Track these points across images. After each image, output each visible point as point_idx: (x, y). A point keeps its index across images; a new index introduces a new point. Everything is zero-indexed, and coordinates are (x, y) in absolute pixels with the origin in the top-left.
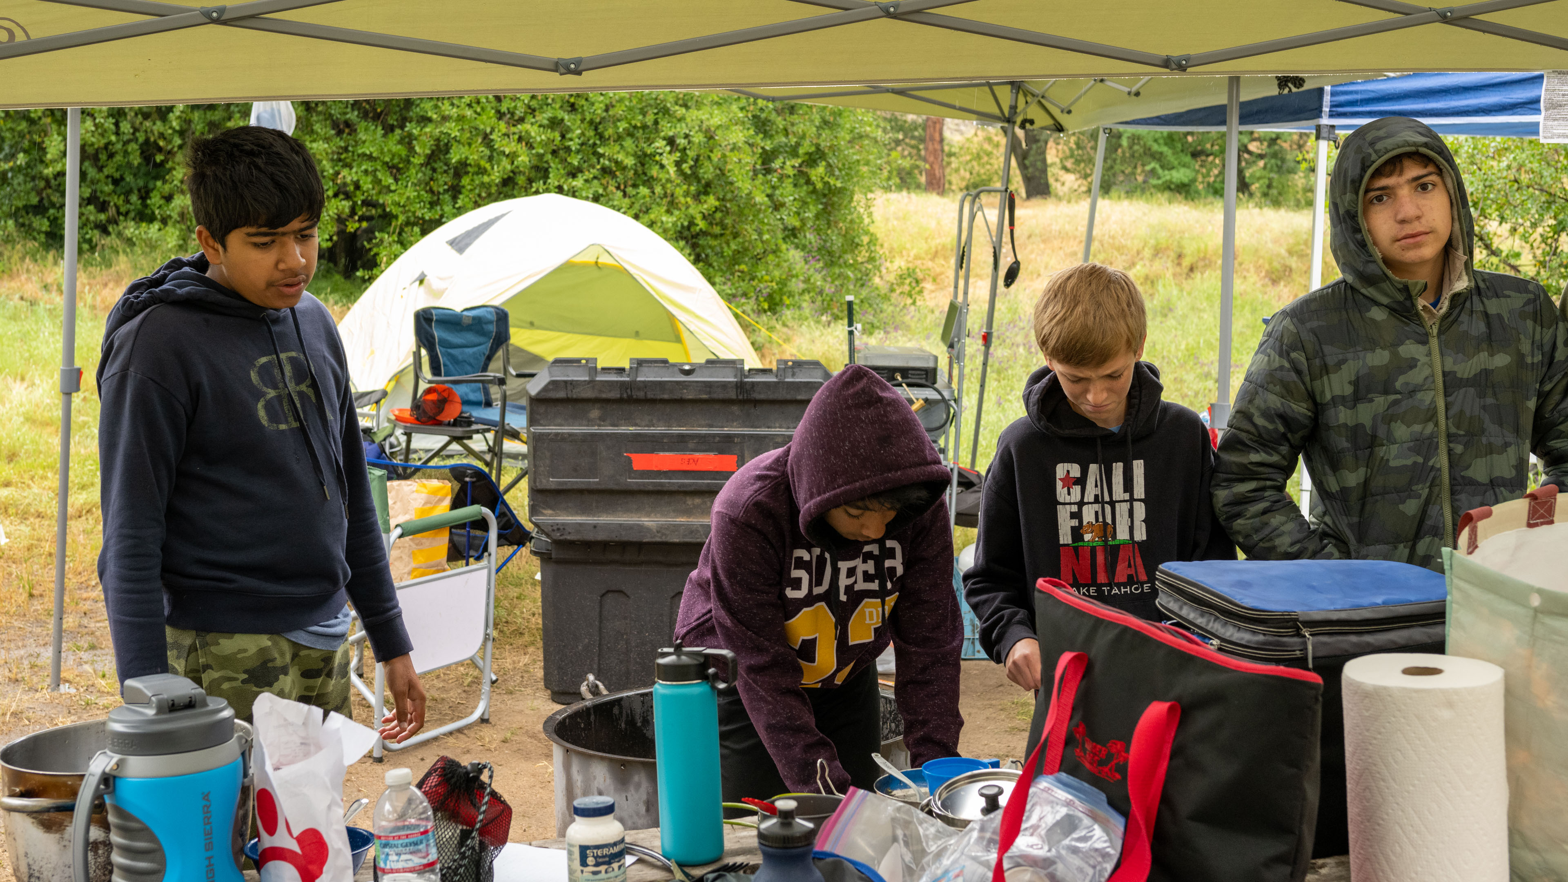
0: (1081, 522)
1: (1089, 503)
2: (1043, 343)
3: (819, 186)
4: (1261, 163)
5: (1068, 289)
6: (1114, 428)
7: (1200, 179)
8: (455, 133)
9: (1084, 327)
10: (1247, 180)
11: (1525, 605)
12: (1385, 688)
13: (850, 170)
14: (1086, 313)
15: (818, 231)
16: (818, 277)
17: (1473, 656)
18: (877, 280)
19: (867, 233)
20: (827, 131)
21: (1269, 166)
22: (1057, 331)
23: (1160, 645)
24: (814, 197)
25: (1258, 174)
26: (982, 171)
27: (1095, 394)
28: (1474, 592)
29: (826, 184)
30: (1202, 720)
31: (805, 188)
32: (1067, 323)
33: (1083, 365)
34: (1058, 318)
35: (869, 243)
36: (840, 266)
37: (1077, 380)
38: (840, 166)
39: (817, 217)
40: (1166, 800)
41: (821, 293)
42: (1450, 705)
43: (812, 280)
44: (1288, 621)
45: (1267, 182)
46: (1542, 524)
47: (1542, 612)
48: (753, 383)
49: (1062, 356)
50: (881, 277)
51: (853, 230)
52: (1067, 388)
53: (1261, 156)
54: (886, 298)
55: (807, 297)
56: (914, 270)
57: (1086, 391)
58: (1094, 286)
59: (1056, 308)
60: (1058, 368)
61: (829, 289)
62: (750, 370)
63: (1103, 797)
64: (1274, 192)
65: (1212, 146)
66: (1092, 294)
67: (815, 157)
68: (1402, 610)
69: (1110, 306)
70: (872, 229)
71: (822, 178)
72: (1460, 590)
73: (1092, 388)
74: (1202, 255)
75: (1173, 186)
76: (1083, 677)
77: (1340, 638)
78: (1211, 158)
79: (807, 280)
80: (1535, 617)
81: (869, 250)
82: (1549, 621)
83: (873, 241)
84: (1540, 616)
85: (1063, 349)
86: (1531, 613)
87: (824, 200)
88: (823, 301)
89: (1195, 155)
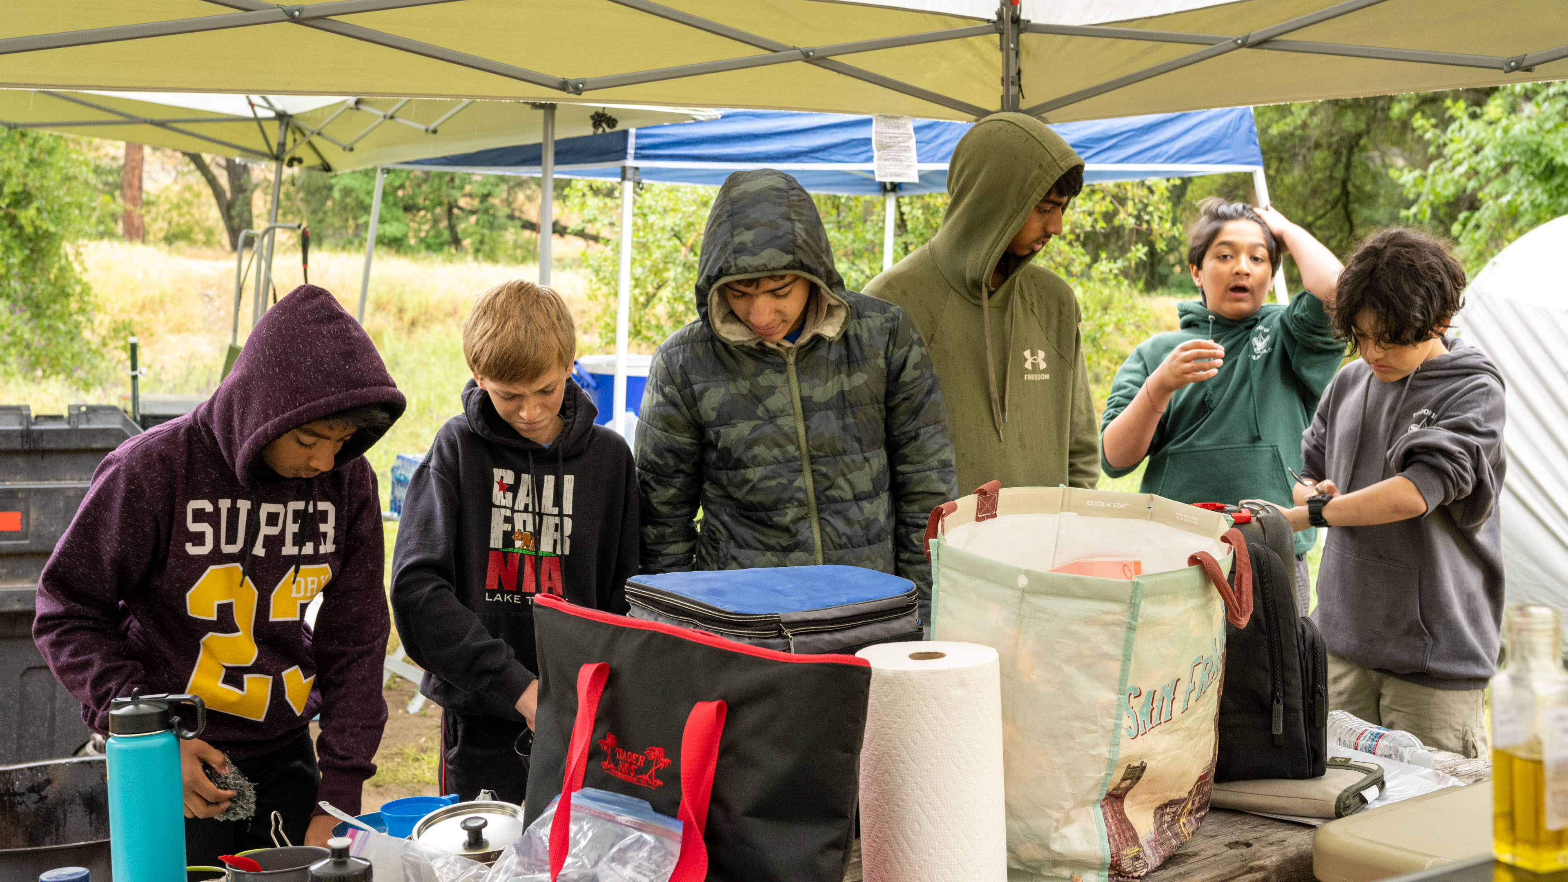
0: (513, 527)
1: (518, 511)
2: (474, 362)
3: (29, 230)
4: (473, 219)
5: (498, 305)
6: (546, 445)
7: (411, 234)
9: (516, 341)
10: (460, 235)
11: (1012, 587)
12: (904, 673)
13: (58, 215)
14: (517, 328)
15: (24, 279)
16: (26, 329)
17: (962, 640)
18: (86, 334)
19: (78, 281)
20: (35, 170)
21: (481, 222)
22: (488, 347)
23: (696, 646)
24: (18, 241)
25: (470, 230)
26: (182, 221)
27: (529, 410)
28: (961, 578)
29: (36, 228)
30: (751, 716)
31: (9, 231)
32: (498, 338)
33: (517, 380)
34: (489, 334)
35: (81, 295)
36: (50, 317)
37: (511, 397)
38: (49, 208)
39: (23, 263)
40: (716, 799)
41: (28, 347)
42: (963, 684)
43: (19, 333)
44: (771, 623)
45: (478, 237)
46: (988, 517)
47: (1029, 593)
48: (42, 432)
49: (494, 373)
50: (93, 331)
51: (64, 278)
52: (500, 406)
53: (473, 212)
54: (98, 353)
55: (13, 351)
56: (130, 324)
57: (520, 408)
58: (523, 301)
59: (487, 325)
60: (490, 386)
61: (38, 341)
62: (37, 417)
63: (647, 805)
64: (486, 248)
65: (425, 200)
66: (522, 309)
67: (22, 198)
68: (865, 607)
69: (542, 321)
70: (85, 278)
71: (33, 222)
72: (946, 577)
73: (526, 405)
74: (423, 309)
75: (386, 241)
76: (606, 688)
77: (816, 637)
78: (422, 213)
79: (13, 333)
80: (1023, 596)
81: (81, 300)
82: (1036, 600)
83: (86, 289)
84: (1026, 595)
85: (495, 365)
86: (1019, 594)
87: (30, 245)
88: (30, 356)
89: (407, 209)
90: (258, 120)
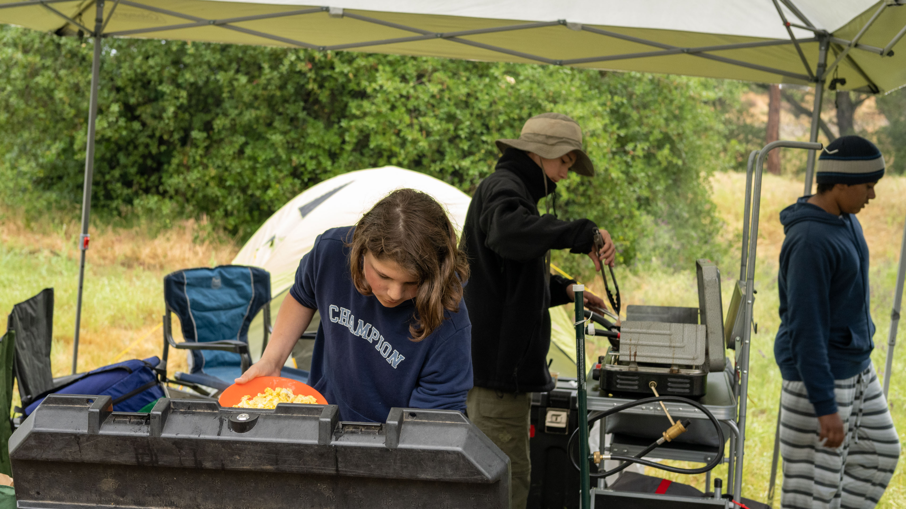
3: (665, 164)
8: (373, 125)
13: (694, 153)
15: (668, 201)
16: (666, 236)
19: (708, 202)
20: (674, 122)
24: (665, 174)
29: (672, 163)
31: (654, 166)
35: (710, 210)
36: (686, 228)
38: (685, 150)
39: (668, 189)
41: (668, 249)
50: (722, 236)
51: (697, 199)
61: (675, 246)
67: (663, 142)
70: (712, 199)
71: (666, 158)
81: (710, 215)
83: (713, 208)
87: (673, 177)
90: (795, 42)
